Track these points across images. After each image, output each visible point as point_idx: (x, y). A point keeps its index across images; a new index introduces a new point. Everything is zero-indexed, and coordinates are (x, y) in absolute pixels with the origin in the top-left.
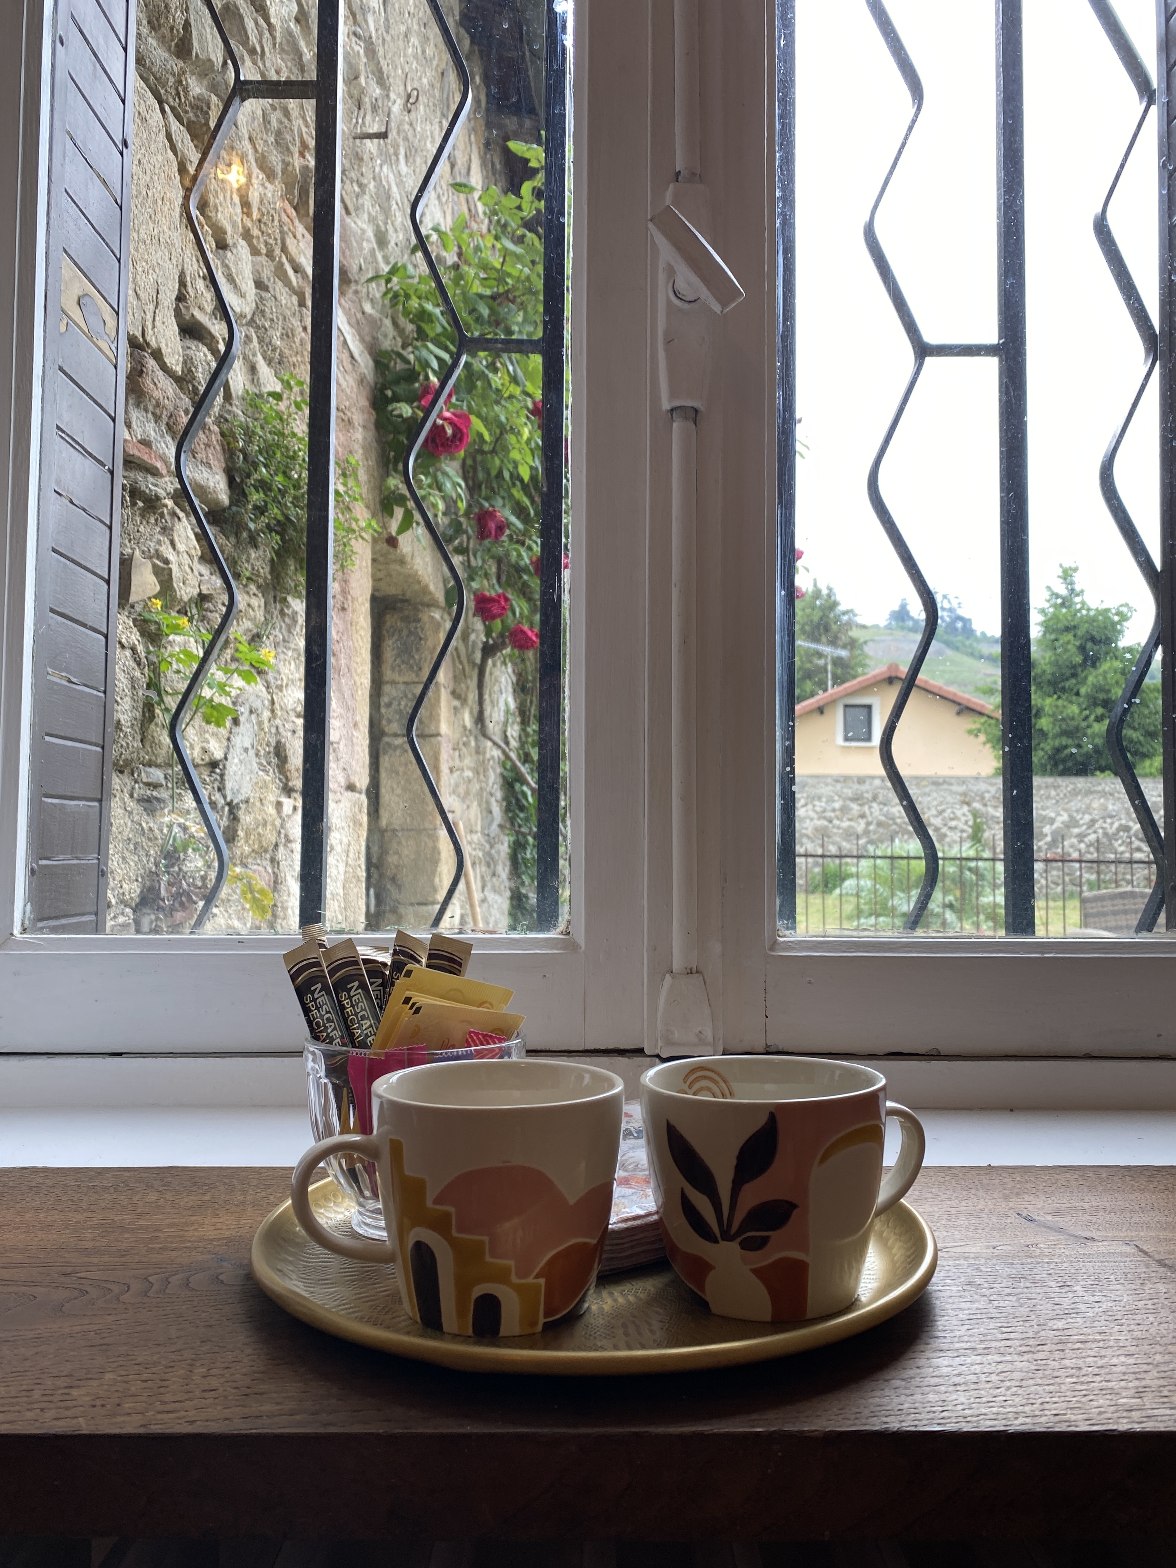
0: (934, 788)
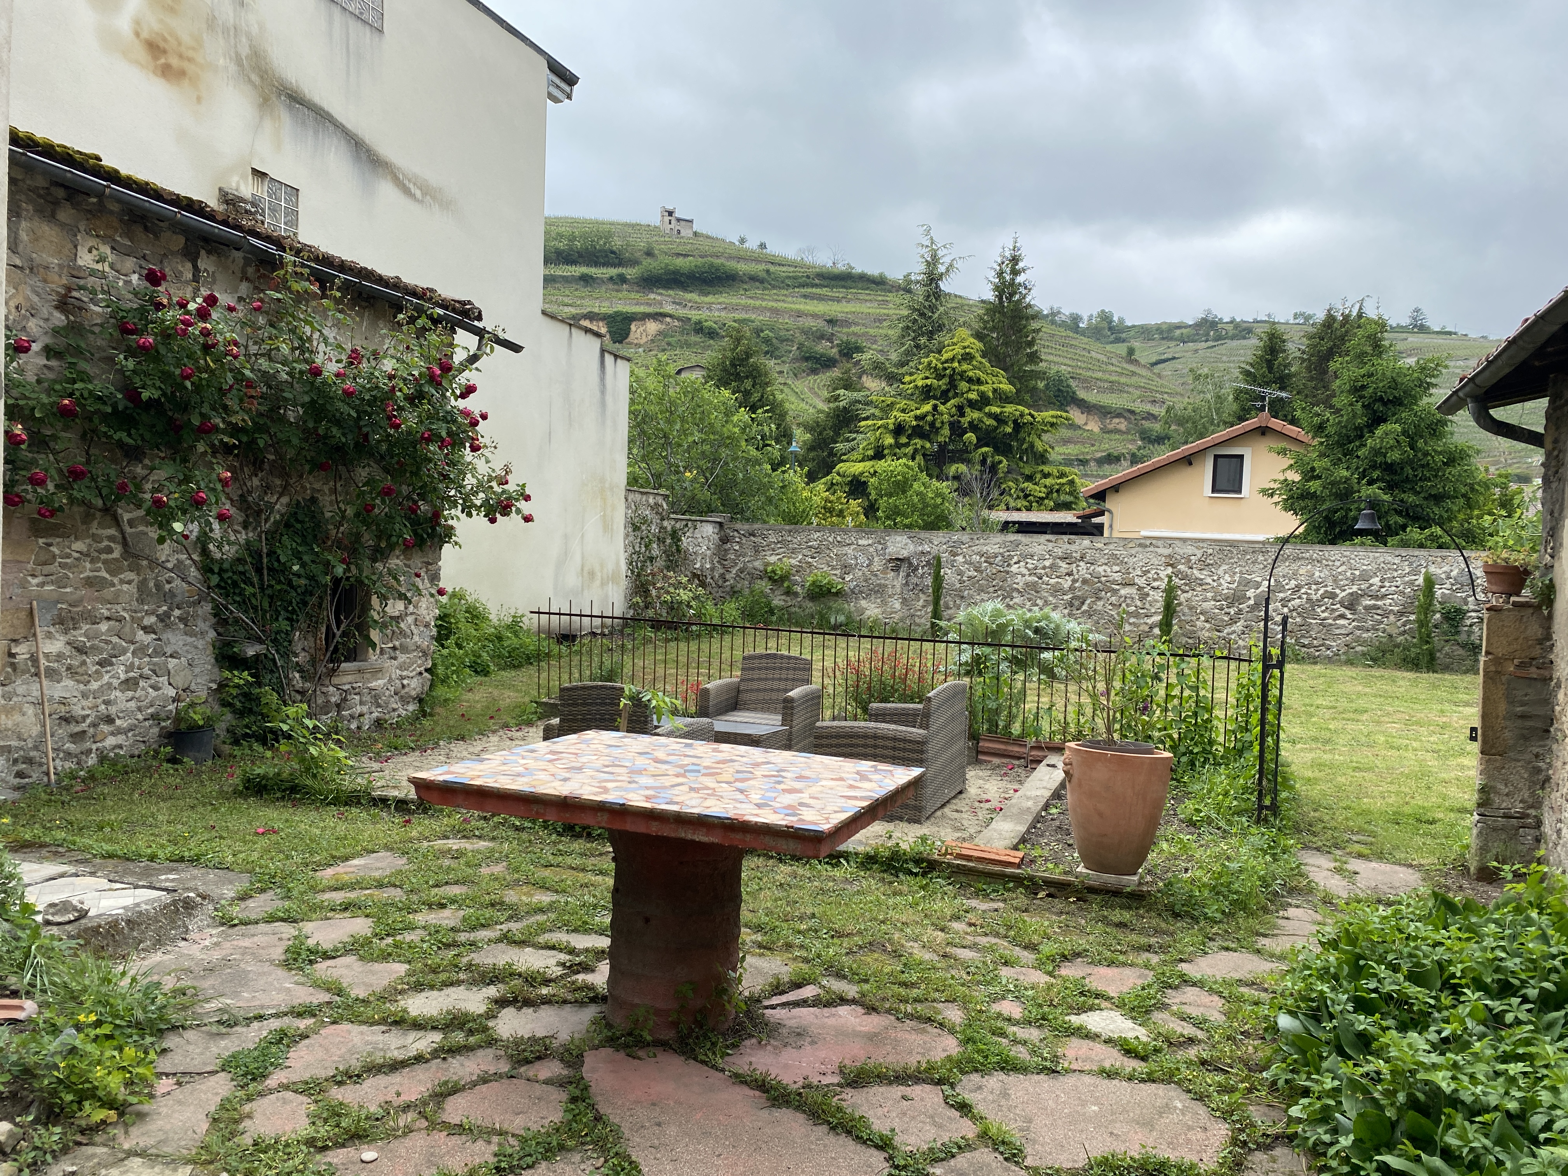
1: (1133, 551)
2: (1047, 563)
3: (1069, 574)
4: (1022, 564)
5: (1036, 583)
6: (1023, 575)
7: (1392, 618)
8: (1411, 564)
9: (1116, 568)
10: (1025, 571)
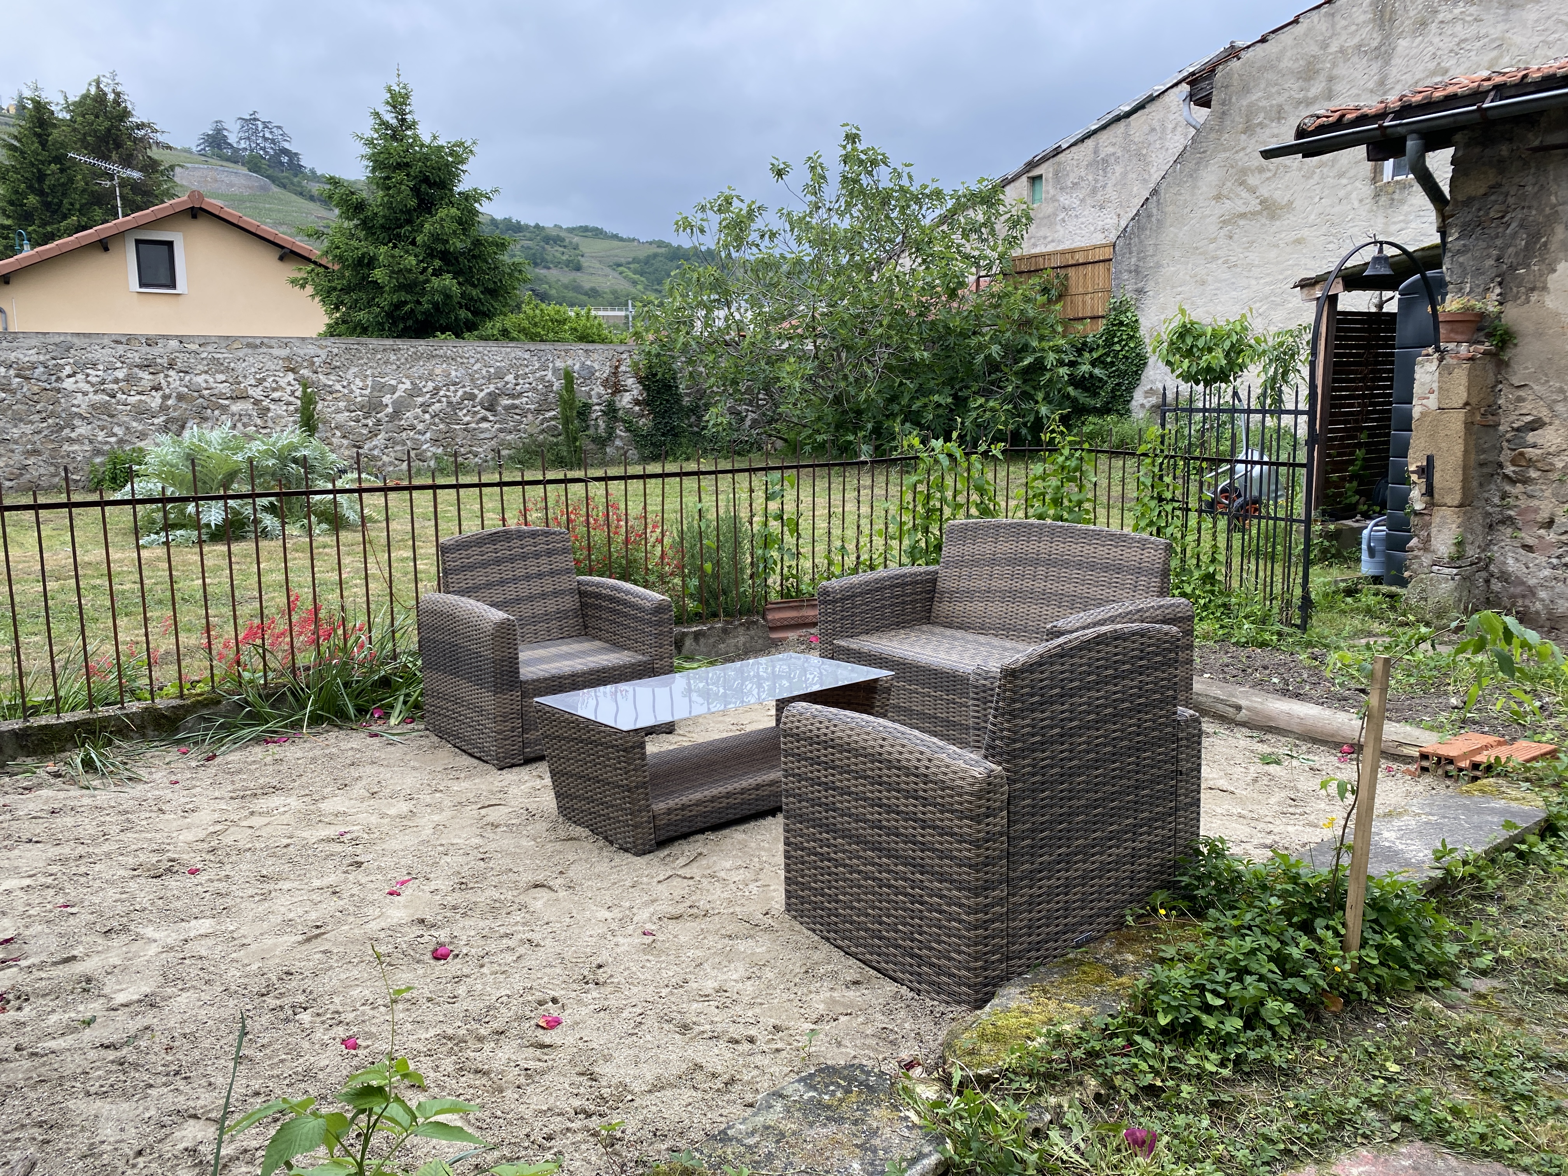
0: (250, 351)
1: (241, 354)
2: (120, 374)
3: (157, 388)
4: (80, 377)
5: (107, 402)
6: (85, 394)
7: (530, 416)
8: (539, 359)
9: (221, 377)
10: (87, 387)
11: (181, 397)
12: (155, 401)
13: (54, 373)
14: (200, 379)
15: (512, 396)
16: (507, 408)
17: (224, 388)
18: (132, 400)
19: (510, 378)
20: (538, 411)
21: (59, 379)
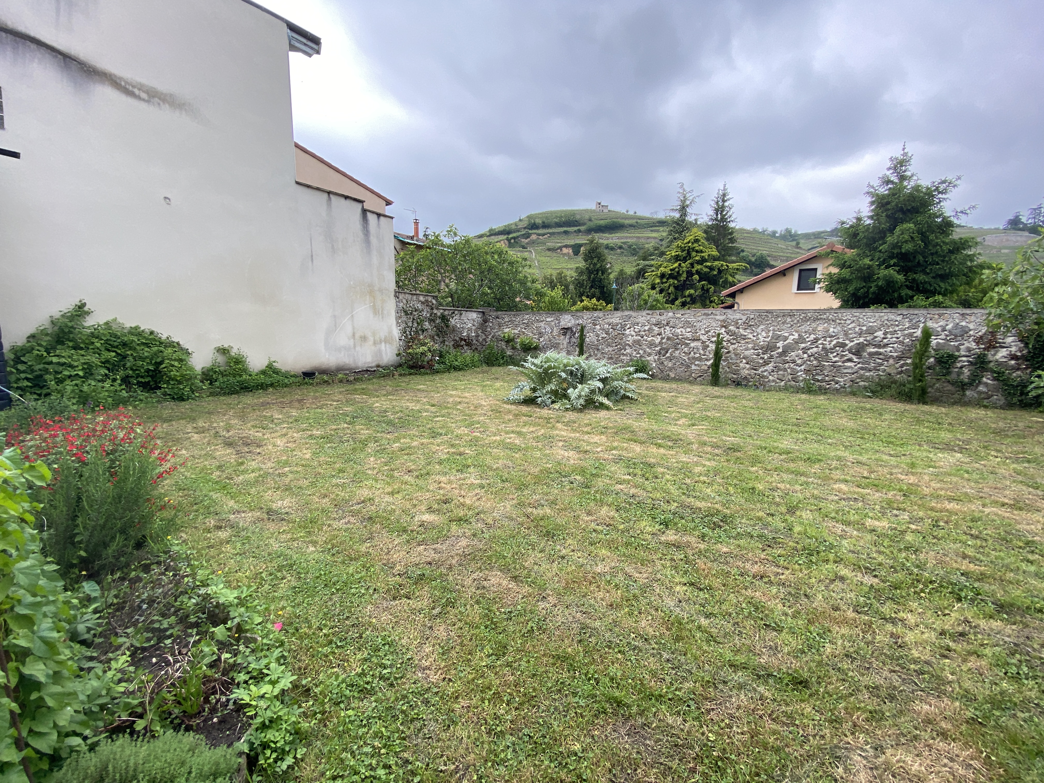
2: (646, 328)
3: (660, 334)
4: (632, 329)
5: (640, 340)
6: (632, 336)
7: (891, 361)
10: (633, 333)
11: (669, 339)
12: (657, 340)
13: (623, 327)
14: (679, 331)
15: (879, 346)
16: (871, 354)
17: (689, 335)
18: (649, 339)
19: (880, 334)
20: (900, 358)
21: (624, 330)
